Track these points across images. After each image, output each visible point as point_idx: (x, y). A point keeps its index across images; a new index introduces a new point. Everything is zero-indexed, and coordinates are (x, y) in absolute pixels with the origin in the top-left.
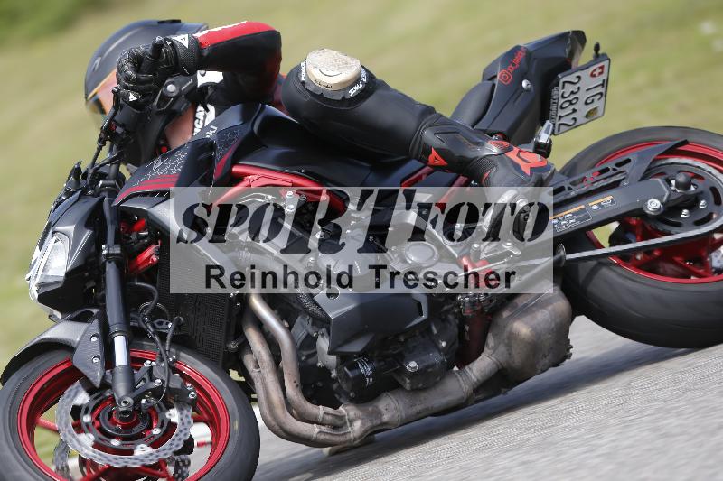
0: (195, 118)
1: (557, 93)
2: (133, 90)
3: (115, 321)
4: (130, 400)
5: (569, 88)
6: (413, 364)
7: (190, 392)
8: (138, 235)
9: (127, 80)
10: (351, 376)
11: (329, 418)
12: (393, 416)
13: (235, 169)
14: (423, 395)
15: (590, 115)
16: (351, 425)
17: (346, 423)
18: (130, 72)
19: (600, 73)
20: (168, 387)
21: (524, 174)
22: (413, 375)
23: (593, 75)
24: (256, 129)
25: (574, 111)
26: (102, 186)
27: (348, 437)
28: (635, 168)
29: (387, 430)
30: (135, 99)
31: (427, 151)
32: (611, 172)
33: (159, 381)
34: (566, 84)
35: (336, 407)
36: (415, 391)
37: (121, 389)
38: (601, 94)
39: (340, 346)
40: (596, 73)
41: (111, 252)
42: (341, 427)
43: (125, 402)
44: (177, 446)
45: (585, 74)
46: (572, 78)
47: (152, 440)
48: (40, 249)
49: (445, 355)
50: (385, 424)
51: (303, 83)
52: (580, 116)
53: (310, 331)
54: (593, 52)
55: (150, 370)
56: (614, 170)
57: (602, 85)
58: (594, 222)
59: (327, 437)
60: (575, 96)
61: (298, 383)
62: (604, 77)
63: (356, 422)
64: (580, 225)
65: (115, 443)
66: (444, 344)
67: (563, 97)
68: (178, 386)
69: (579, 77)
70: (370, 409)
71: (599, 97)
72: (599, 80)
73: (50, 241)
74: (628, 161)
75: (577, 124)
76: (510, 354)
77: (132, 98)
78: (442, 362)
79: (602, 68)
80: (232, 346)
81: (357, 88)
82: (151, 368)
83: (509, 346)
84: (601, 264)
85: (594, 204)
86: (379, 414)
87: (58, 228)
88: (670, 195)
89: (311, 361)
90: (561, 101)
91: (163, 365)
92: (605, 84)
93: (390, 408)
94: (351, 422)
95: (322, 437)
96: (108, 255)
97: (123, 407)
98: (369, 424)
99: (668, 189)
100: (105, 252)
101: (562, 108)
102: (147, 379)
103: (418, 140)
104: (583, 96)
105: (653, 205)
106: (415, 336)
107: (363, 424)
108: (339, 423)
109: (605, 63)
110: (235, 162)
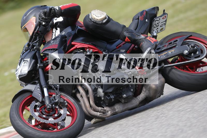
0: (53, 32)
1: (154, 23)
2: (44, 21)
3: (44, 84)
4: (50, 105)
5: (157, 22)
6: (125, 95)
7: (66, 103)
8: (46, 61)
9: (43, 18)
10: (108, 99)
11: (102, 110)
12: (119, 110)
13: (72, 43)
14: (127, 104)
15: (162, 30)
16: (108, 113)
17: (106, 112)
18: (43, 16)
19: (165, 18)
20: (60, 102)
21: (152, 43)
22: (124, 99)
23: (163, 19)
24: (76, 32)
25: (158, 28)
26: (36, 48)
27: (107, 116)
28: (179, 42)
29: (117, 114)
30: (44, 24)
31: (125, 37)
32: (173, 44)
33: (57, 100)
34: (156, 21)
35: (104, 108)
36: (125, 103)
37: (47, 102)
38: (165, 24)
39: (106, 90)
40: (164, 18)
41: (40, 66)
42: (105, 113)
43: (49, 106)
44: (63, 118)
45: (161, 18)
46: (158, 19)
47: (55, 117)
48: (19, 66)
49: (133, 93)
50: (117, 112)
51: (90, 19)
52: (159, 30)
53: (96, 87)
54: (163, 12)
55: (54, 97)
56: (173, 43)
57: (165, 21)
58: (170, 57)
59: (102, 116)
60: (158, 24)
61: (94, 101)
62: (166, 19)
63: (109, 112)
64: (166, 57)
65: (44, 116)
66: (132, 90)
67: (155, 25)
68: (63, 101)
69: (160, 19)
70: (113, 108)
71: (164, 24)
72: (164, 20)
73: (23, 63)
74: (177, 41)
75: (158, 32)
76: (149, 93)
77: (44, 23)
78: (132, 95)
79: (165, 16)
80: (74, 91)
81: (105, 20)
82: (55, 96)
83: (149, 91)
84: (172, 68)
85: (170, 52)
86: (115, 110)
87: (25, 60)
88: (190, 49)
89: (96, 95)
90: (155, 26)
91: (58, 96)
92: (166, 21)
93: (118, 108)
94: (108, 111)
95: (101, 116)
96: (39, 67)
97: (48, 107)
98: (113, 112)
99: (189, 48)
100: (38, 66)
101: (155, 28)
102: (54, 100)
103: (123, 34)
104: (160, 24)
105: (186, 52)
106: (124, 88)
107: (111, 112)
108: (105, 112)
109: (166, 15)
110: (72, 41)
